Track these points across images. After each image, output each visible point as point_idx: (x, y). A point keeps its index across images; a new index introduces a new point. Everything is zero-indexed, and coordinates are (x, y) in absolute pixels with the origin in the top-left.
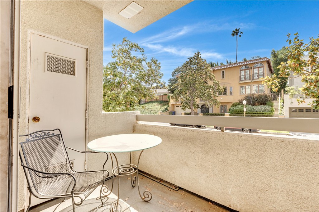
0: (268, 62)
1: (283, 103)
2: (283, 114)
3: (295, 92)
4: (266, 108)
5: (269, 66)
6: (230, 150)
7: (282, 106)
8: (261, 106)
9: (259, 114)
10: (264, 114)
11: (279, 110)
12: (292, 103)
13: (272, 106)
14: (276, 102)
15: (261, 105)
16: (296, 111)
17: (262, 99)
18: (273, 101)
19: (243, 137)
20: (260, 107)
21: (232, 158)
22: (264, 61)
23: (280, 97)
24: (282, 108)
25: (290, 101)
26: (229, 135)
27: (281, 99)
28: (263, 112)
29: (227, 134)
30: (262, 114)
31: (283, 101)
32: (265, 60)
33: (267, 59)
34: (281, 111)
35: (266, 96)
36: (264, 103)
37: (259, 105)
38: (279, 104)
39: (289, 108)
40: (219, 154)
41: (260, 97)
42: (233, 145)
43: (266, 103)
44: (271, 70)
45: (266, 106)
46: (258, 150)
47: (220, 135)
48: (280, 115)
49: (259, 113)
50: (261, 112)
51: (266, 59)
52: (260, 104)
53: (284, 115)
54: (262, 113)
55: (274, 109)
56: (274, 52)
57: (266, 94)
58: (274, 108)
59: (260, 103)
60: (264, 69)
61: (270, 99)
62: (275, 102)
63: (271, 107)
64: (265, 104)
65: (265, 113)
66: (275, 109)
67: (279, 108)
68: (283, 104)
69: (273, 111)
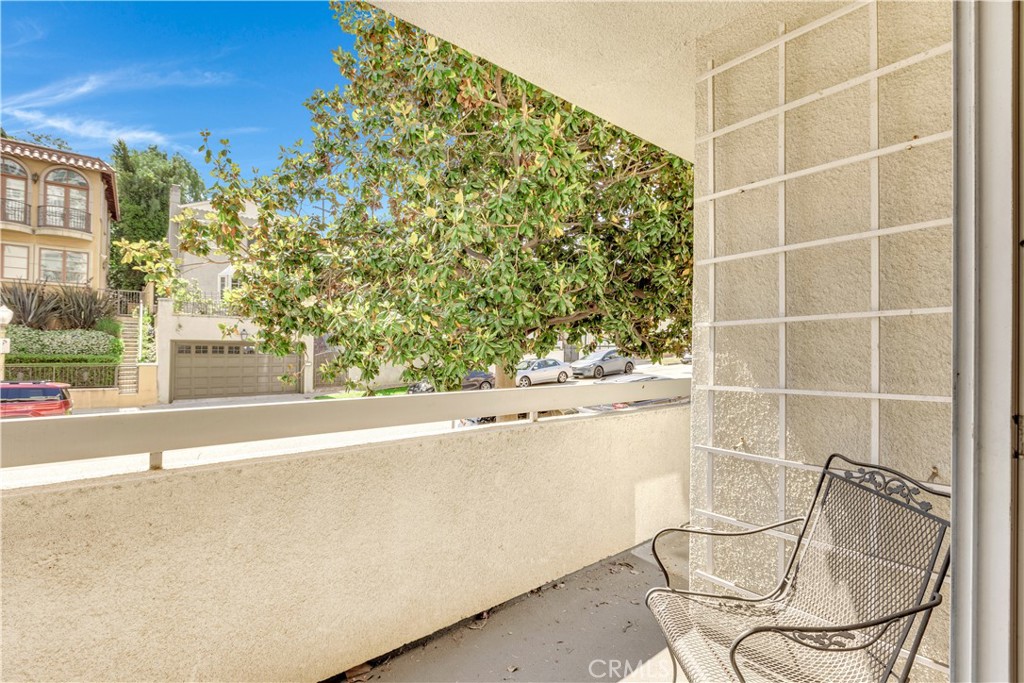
0: (106, 178)
1: (152, 324)
2: (154, 361)
3: (188, 296)
4: (93, 341)
5: (109, 194)
6: (198, 529)
7: (149, 334)
8: (74, 332)
9: (65, 361)
10: (86, 361)
11: (140, 347)
12: (180, 326)
13: (115, 333)
14: (130, 320)
15: (74, 327)
16: (190, 352)
17: (79, 306)
18: (119, 318)
19: (245, 473)
20: (69, 337)
21: (205, 556)
22: (92, 171)
23: (141, 305)
24: (150, 341)
25: (173, 321)
26: (194, 477)
27: (146, 313)
28: (84, 356)
29: (185, 476)
30: (80, 361)
31: (153, 319)
32: (97, 167)
33: (104, 169)
34: (145, 351)
35: (92, 298)
36: (85, 323)
37: (64, 328)
38: (141, 328)
39: (172, 341)
40: (148, 562)
41: (70, 296)
42: (210, 509)
43: (94, 322)
44: (112, 209)
45: (93, 333)
46: (286, 498)
47: (156, 486)
48: (142, 364)
49: (65, 357)
50: (74, 357)
51: (101, 166)
52: (67, 324)
53: (156, 364)
54: (78, 357)
55: (124, 344)
56: (124, 149)
57: (95, 289)
58: (121, 340)
59: (69, 319)
60: (91, 199)
61: (107, 308)
62: (124, 319)
63: (112, 337)
64: (89, 324)
65: (91, 357)
66: (126, 346)
67: (140, 342)
68: (150, 327)
69: (121, 350)
